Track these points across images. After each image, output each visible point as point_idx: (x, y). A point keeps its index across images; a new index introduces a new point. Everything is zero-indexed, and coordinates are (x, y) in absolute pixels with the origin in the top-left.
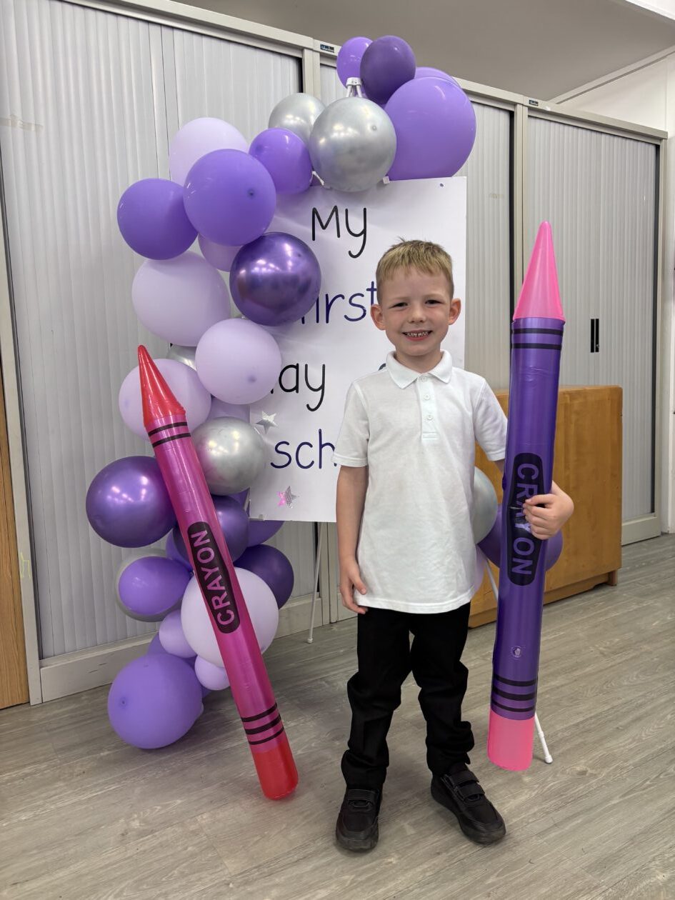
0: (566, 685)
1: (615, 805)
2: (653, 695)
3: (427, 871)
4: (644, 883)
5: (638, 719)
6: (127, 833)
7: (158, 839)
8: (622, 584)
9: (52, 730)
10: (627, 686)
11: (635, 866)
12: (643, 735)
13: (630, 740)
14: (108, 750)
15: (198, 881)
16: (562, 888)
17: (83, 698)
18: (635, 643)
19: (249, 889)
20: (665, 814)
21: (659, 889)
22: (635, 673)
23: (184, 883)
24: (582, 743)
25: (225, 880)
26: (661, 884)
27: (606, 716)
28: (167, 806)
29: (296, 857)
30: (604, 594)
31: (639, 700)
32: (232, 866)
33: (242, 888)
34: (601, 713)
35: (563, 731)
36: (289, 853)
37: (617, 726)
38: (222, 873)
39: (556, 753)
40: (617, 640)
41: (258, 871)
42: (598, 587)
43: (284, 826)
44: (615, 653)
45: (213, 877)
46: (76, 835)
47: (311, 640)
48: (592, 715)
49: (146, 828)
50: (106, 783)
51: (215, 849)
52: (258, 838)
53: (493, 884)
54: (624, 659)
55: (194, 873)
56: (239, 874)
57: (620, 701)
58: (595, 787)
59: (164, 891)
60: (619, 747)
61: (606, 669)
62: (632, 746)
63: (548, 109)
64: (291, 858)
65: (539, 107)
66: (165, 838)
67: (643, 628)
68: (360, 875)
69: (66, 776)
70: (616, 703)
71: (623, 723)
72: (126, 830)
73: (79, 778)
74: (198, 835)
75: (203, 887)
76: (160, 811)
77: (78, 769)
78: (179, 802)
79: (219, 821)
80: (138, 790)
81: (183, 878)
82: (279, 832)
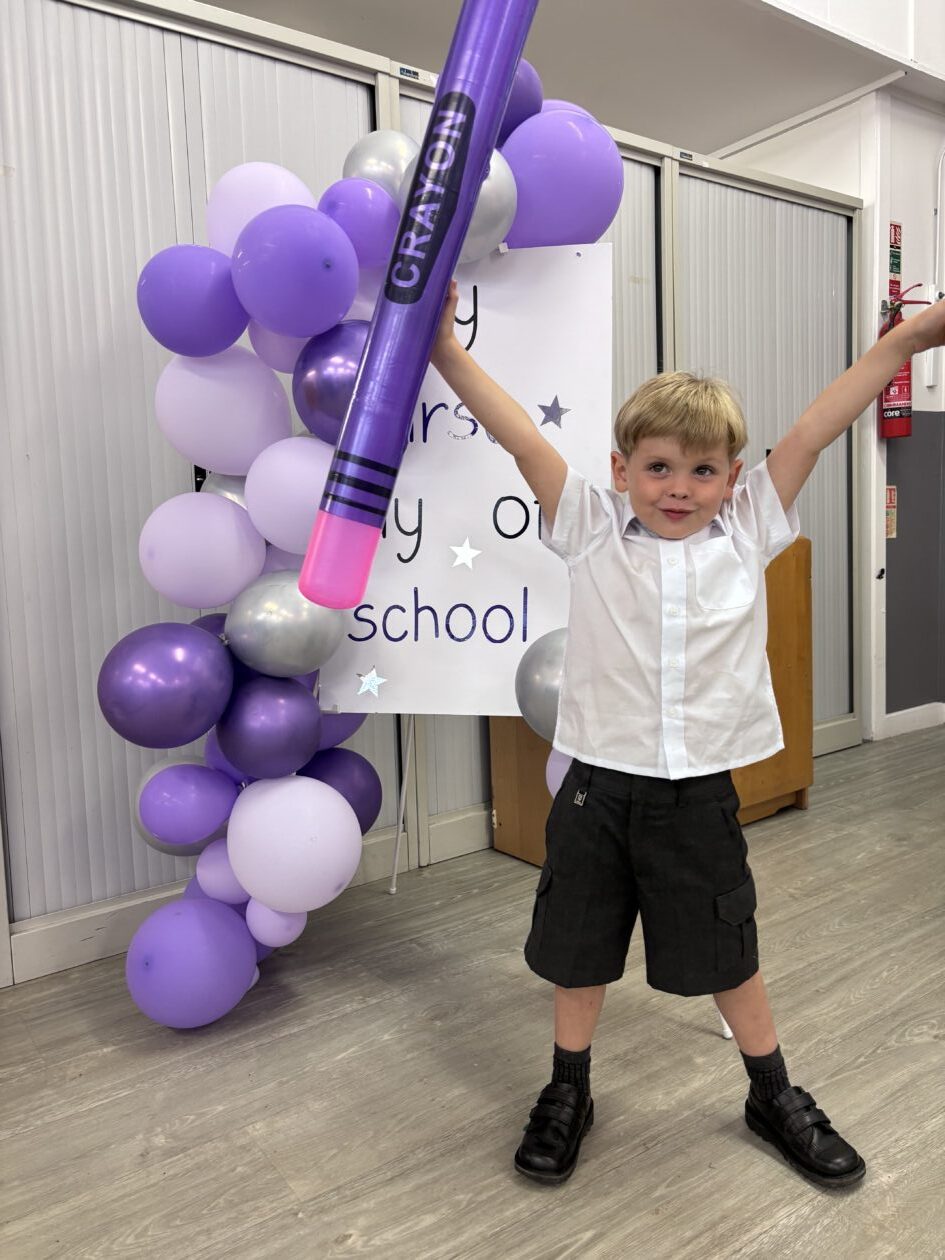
1: (820, 1088)
2: (862, 947)
5: (844, 979)
6: (148, 1153)
7: (193, 1158)
8: (813, 807)
9: (32, 1020)
10: (825, 936)
12: (852, 998)
13: (835, 1005)
14: (114, 1045)
15: (256, 1209)
16: (756, 1198)
17: (73, 976)
18: (836, 882)
19: (326, 1219)
20: (887, 1098)
21: (884, 1193)
22: (837, 920)
23: (233, 1215)
25: (292, 1209)
26: (885, 1187)
27: (802, 976)
28: (203, 1114)
29: (389, 1175)
30: (789, 821)
31: (844, 954)
32: (300, 1189)
33: (316, 1217)
34: (795, 972)
36: (379, 1169)
37: (817, 988)
38: (286, 1200)
40: (812, 878)
41: (337, 1195)
42: (783, 811)
43: (371, 1133)
44: (808, 895)
45: (274, 1205)
46: (75, 1159)
47: (394, 890)
48: (782, 975)
49: (175, 1144)
50: (114, 1088)
51: (275, 1169)
52: (335, 1151)
53: (662, 1197)
54: (821, 903)
55: (247, 1201)
56: (309, 1201)
57: (819, 957)
59: (205, 1227)
60: (821, 1015)
61: (799, 916)
62: (837, 1013)
63: (706, 165)
64: (382, 1176)
65: (695, 161)
66: (202, 1157)
67: (845, 862)
68: (480, 1193)
69: (56, 1080)
70: (813, 959)
71: (823, 984)
72: (146, 1149)
73: (74, 1083)
74: (249, 1150)
75: (261, 1220)
76: (193, 1122)
77: (71, 1071)
78: (221, 1108)
79: (278, 1131)
80: (160, 1096)
81: (232, 1208)
82: (364, 1142)
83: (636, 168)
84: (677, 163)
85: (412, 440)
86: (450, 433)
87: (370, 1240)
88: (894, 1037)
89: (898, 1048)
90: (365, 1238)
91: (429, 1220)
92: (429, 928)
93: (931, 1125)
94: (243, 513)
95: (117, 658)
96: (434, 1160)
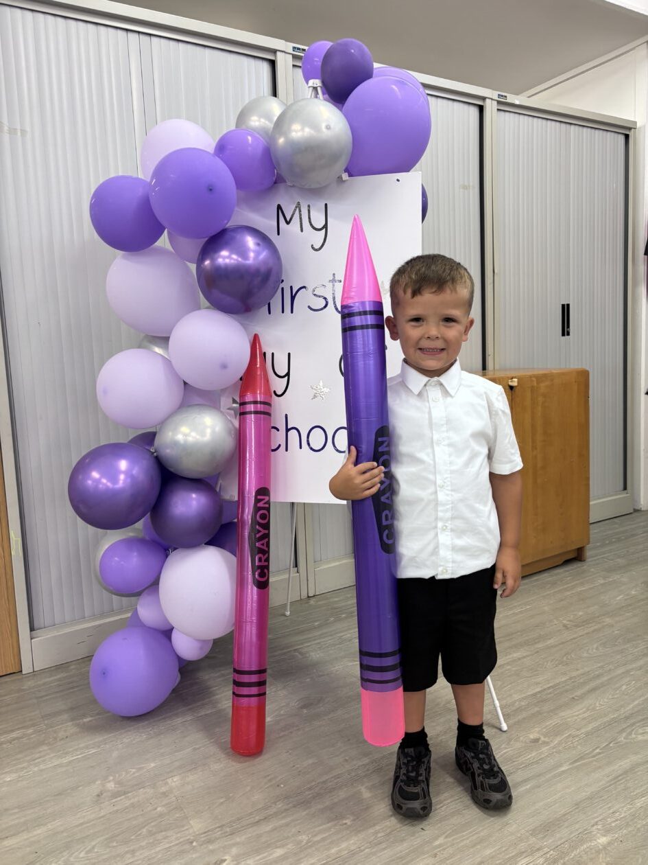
0: (528, 656)
1: (563, 771)
2: (610, 666)
3: (379, 832)
4: (585, 846)
5: (594, 690)
6: (102, 794)
7: (130, 799)
8: (590, 560)
9: (41, 697)
10: (586, 657)
11: (577, 830)
12: (597, 705)
13: (584, 709)
14: (92, 717)
15: (165, 838)
16: (506, 850)
17: (72, 667)
18: (599, 617)
19: (211, 847)
20: (611, 780)
21: (598, 852)
22: (595, 646)
23: (151, 841)
24: (537, 711)
25: (189, 839)
26: (601, 847)
27: (563, 687)
28: (142, 768)
29: (257, 818)
30: (572, 570)
31: (596, 671)
32: (196, 826)
33: (205, 846)
34: (558, 684)
35: (520, 700)
36: (251, 814)
37: (573, 696)
38: (187, 832)
39: (511, 722)
40: (581, 613)
41: (221, 830)
42: (567, 562)
43: (249, 788)
44: (577, 626)
45: (179, 835)
46: (55, 796)
47: (288, 613)
48: (551, 685)
49: (120, 789)
50: (87, 747)
51: (182, 810)
52: (222, 801)
53: (440, 846)
54: (585, 632)
55: (162, 831)
56: (202, 834)
57: (579, 672)
58: (546, 754)
59: (132, 848)
60: (573, 716)
61: (569, 641)
62: (586, 715)
63: (517, 102)
64: (252, 819)
65: (509, 100)
66: (136, 800)
67: (607, 602)
68: (315, 835)
69: (51, 740)
70: (574, 674)
71: (579, 693)
72: (101, 792)
73: (62, 742)
74: (167, 796)
75: (167, 846)
76: (134, 773)
77: (61, 734)
78: (153, 765)
79: (188, 784)
80: (115, 754)
81: (151, 836)
82: (244, 794)
83: (466, 107)
84: (496, 102)
85: (283, 312)
86: (309, 307)
88: (624, 735)
89: (626, 743)
90: (235, 863)
91: (279, 852)
92: (310, 641)
93: (639, 803)
94: (168, 363)
95: (81, 468)
96: (288, 810)
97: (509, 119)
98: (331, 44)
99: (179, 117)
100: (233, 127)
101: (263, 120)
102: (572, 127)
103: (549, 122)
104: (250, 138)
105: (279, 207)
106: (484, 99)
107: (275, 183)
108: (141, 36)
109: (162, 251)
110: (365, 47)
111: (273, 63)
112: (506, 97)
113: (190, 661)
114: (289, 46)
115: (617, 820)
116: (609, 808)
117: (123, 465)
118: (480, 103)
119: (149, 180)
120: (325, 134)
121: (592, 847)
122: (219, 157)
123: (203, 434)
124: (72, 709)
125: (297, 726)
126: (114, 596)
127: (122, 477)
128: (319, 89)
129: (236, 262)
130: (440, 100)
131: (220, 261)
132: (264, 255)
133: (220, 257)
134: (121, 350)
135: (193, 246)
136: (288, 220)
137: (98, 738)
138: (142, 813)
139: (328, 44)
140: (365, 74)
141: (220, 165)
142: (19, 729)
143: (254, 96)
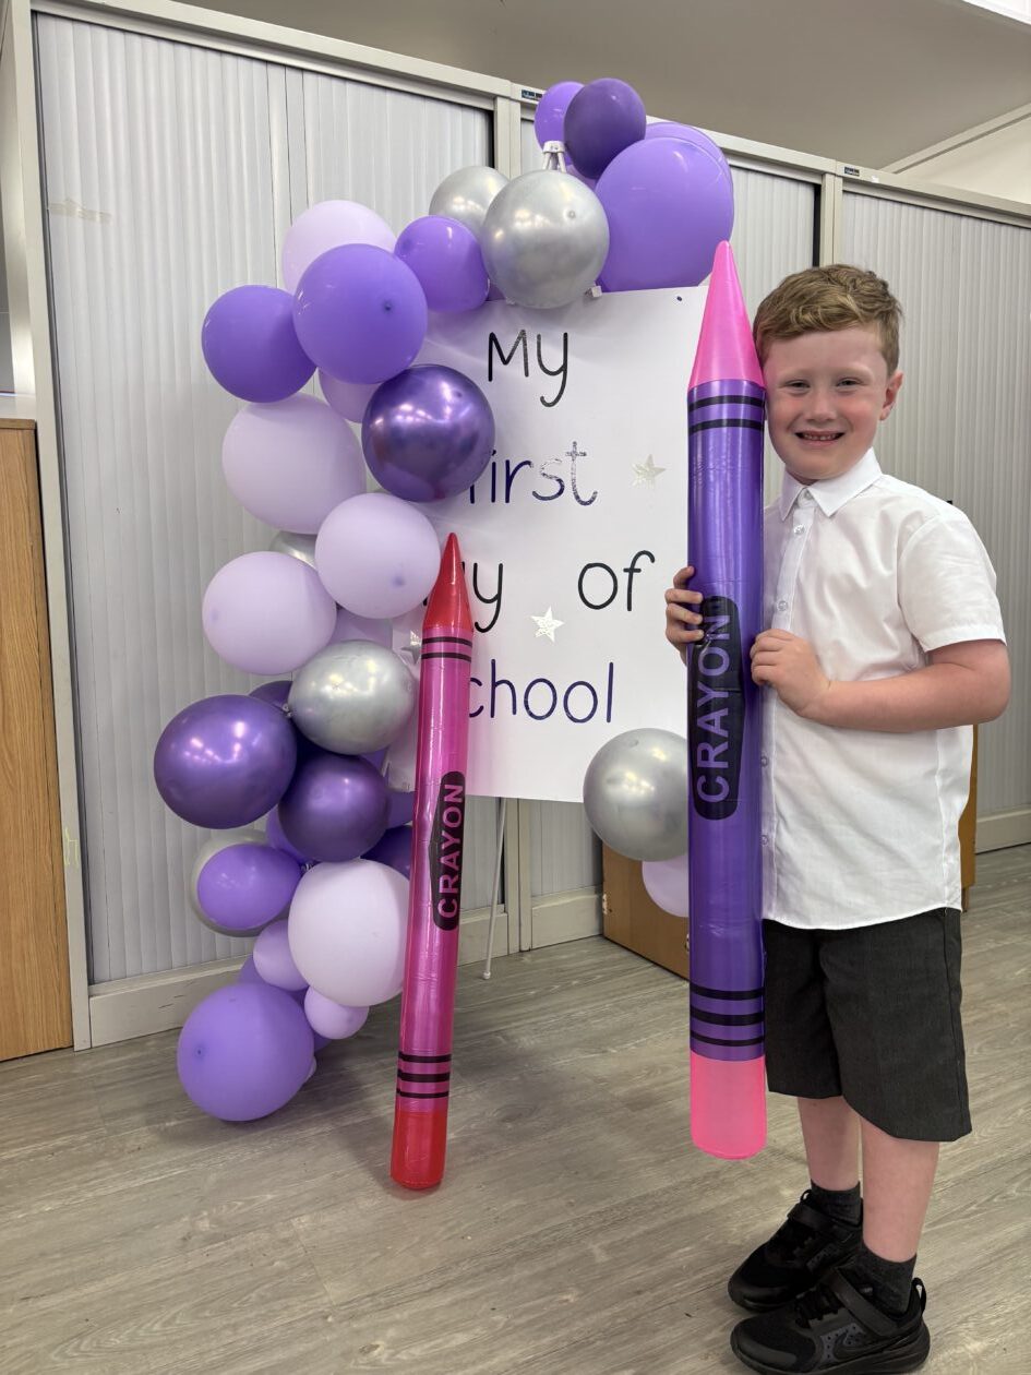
2: (1001, 1078)
3: (618, 1317)
4: (947, 1354)
6: (190, 1238)
7: (233, 1248)
8: (975, 910)
9: (100, 1087)
14: (179, 1119)
15: (286, 1308)
17: (149, 1044)
19: (355, 1326)
20: (993, 1255)
21: (967, 1364)
23: (263, 1312)
25: (322, 1312)
26: (971, 1357)
28: (253, 1201)
29: (429, 1285)
31: (977, 1085)
32: (335, 1291)
33: (345, 1323)
36: (420, 1278)
38: (319, 1301)
41: (371, 1301)
43: (417, 1239)
45: (306, 1305)
46: (121, 1236)
47: (488, 975)
49: (218, 1231)
50: (169, 1165)
51: (313, 1267)
52: (377, 1254)
53: (714, 1341)
55: (279, 1298)
56: (341, 1305)
59: (233, 1321)
62: (956, 1151)
63: (876, 180)
64: (421, 1286)
65: (861, 177)
66: (242, 1248)
67: (999, 978)
68: (520, 1316)
69: (114, 1152)
72: (189, 1234)
73: (131, 1156)
74: (291, 1245)
75: (290, 1320)
76: (239, 1208)
77: (131, 1144)
78: (269, 1197)
79: (323, 1227)
80: (212, 1178)
81: (263, 1304)
82: (408, 1248)
83: (793, 186)
84: (841, 180)
85: (493, 500)
86: (535, 494)
87: (398, 1352)
89: (1021, 1198)
90: (391, 1351)
91: (461, 1338)
92: (520, 1019)
94: (313, 574)
95: (175, 732)
96: (477, 1275)
97: (862, 206)
98: (581, 86)
99: (342, 197)
100: (425, 213)
101: (471, 203)
102: (964, 220)
103: (926, 212)
104: (450, 230)
105: (493, 338)
106: (822, 174)
107: (488, 299)
108: (288, 72)
109: (310, 403)
110: (633, 91)
111: (490, 116)
112: (857, 171)
113: (333, 1041)
114: (516, 90)
115: (998, 1317)
116: (988, 1297)
117: (240, 729)
118: (816, 181)
119: (293, 292)
120: (567, 225)
121: (956, 1356)
122: (401, 258)
123: (364, 686)
124: (148, 1107)
125: (496, 1149)
126: (217, 934)
127: (237, 747)
128: (560, 156)
129: (424, 421)
130: (751, 176)
131: (399, 418)
132: (467, 411)
133: (398, 413)
134: (240, 553)
135: (357, 396)
136: (506, 357)
137: (187, 1153)
138: (251, 1268)
139: (574, 88)
140: (632, 133)
141: (403, 271)
142: (64, 1134)
143: (459, 166)
